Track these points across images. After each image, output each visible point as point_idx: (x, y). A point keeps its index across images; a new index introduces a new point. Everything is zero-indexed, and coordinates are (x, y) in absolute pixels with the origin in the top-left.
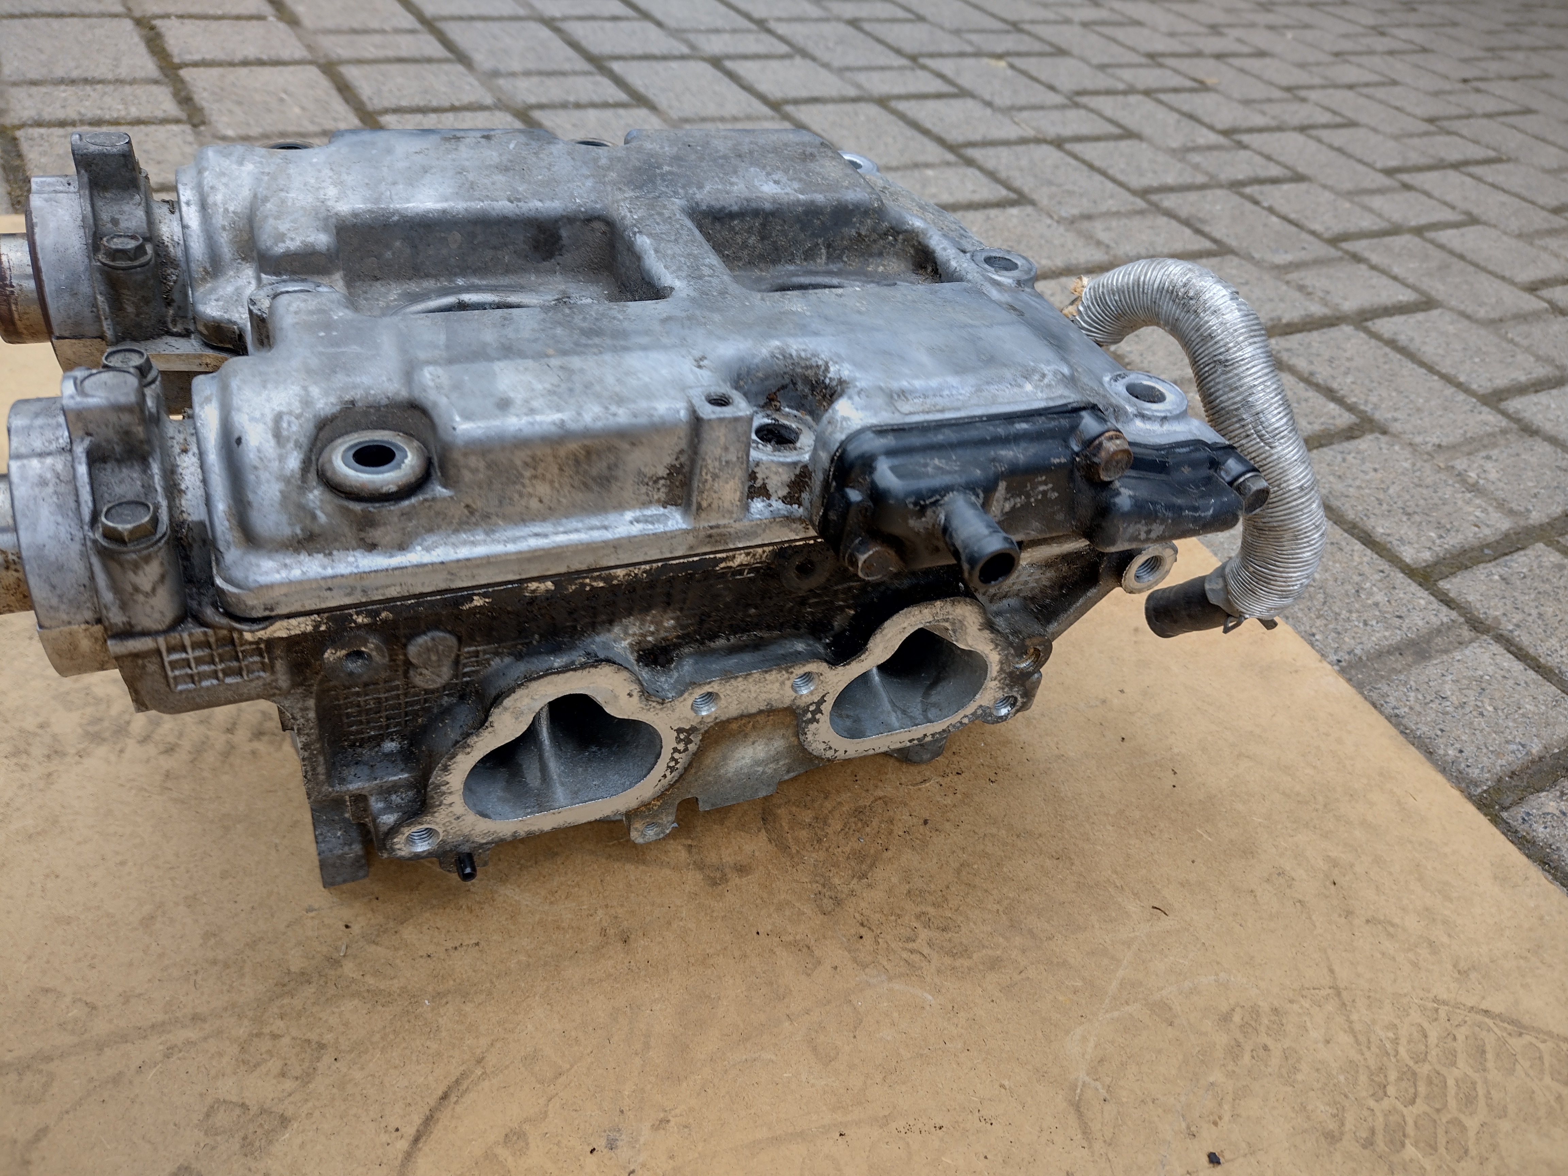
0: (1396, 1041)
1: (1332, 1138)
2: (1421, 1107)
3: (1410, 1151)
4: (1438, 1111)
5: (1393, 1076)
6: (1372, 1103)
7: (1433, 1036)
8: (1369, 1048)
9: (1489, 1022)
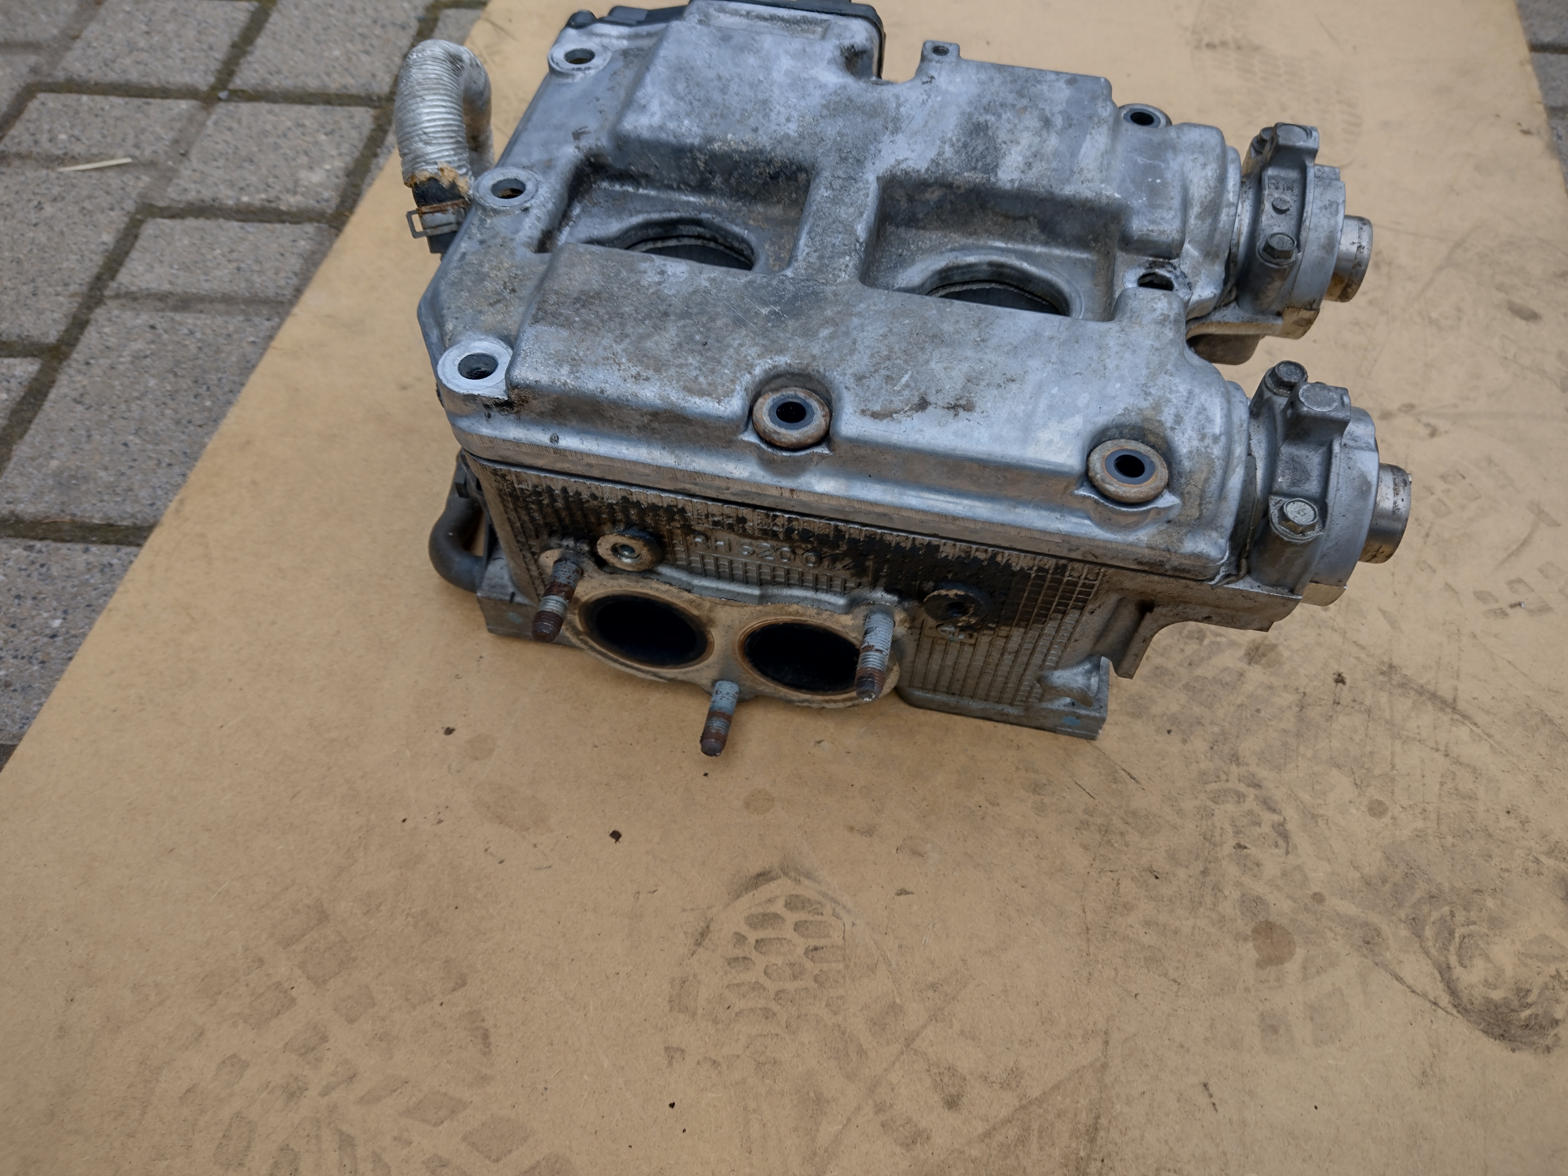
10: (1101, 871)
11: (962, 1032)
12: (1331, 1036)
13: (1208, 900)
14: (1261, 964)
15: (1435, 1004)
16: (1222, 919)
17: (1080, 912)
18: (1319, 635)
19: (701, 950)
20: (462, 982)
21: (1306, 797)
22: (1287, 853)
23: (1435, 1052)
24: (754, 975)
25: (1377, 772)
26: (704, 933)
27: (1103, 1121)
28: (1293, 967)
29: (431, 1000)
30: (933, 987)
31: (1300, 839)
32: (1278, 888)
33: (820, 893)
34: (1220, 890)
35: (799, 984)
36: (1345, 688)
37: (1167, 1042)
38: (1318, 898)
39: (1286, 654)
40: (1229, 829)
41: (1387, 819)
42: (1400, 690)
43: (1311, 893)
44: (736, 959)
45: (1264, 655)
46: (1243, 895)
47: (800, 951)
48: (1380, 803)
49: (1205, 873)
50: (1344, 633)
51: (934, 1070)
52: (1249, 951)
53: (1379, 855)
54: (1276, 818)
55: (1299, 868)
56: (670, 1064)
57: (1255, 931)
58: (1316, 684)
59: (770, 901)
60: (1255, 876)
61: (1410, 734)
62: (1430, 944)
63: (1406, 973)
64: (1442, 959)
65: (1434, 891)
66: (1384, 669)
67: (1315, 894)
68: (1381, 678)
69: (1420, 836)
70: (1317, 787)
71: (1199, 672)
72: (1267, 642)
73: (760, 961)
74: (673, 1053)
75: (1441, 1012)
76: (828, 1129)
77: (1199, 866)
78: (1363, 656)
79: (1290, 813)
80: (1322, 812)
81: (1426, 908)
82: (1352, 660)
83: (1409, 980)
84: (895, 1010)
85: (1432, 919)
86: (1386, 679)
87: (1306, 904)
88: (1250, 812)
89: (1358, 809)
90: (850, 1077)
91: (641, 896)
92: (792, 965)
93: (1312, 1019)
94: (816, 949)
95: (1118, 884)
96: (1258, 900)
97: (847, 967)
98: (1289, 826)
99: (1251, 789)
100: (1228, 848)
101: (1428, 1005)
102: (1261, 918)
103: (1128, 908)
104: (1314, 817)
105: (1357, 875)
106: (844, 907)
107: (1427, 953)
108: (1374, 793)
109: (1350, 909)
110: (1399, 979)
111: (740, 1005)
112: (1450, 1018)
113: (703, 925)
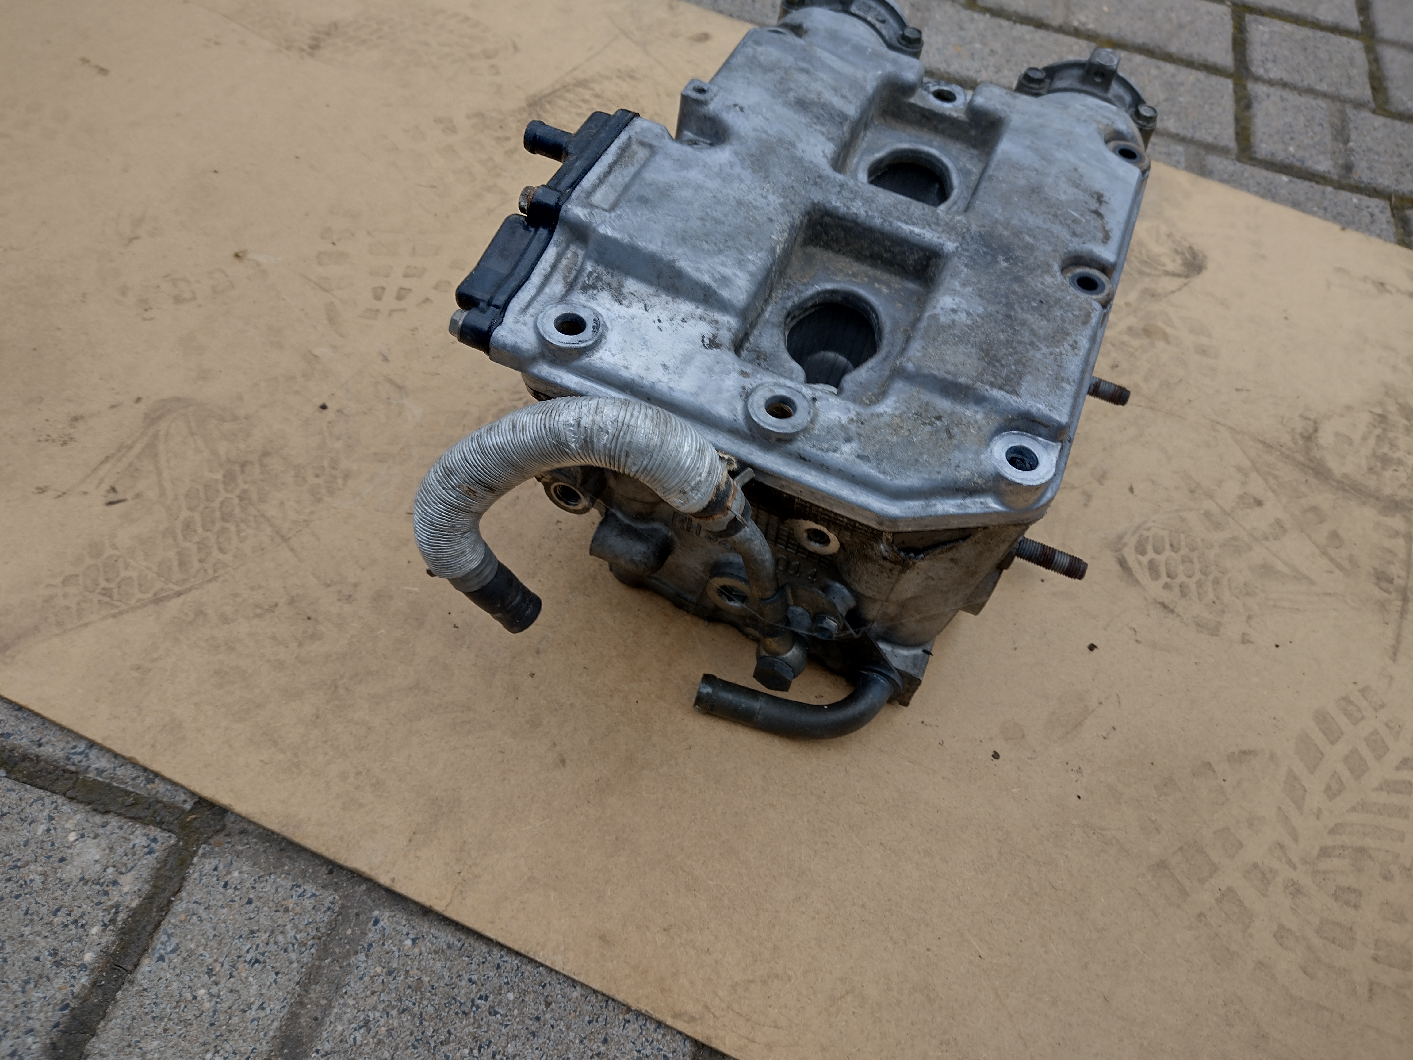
0: (238, 532)
2: (216, 504)
3: (219, 476)
4: (206, 508)
5: (237, 511)
6: (246, 486)
8: (255, 517)
11: (1218, 486)
12: (1207, 330)
14: (1168, 342)
15: (1185, 284)
16: (1141, 348)
19: (1176, 610)
20: (1208, 765)
23: (1211, 295)
24: (1192, 583)
26: (1164, 606)
27: (1260, 439)
28: (1169, 330)
29: (1222, 787)
30: (1192, 492)
33: (1133, 533)
35: (1196, 560)
37: (1215, 397)
44: (1181, 592)
47: (1174, 554)
51: (1242, 506)
52: (1160, 344)
56: (1252, 642)
59: (1140, 563)
62: (1153, 272)
63: (1169, 288)
64: (1161, 271)
73: (1182, 578)
74: (1245, 640)
76: (1280, 567)
83: (1174, 288)
84: (1207, 514)
90: (1250, 548)
91: (1139, 639)
92: (1183, 561)
93: (1197, 334)
94: (1172, 546)
97: (1183, 532)
101: (1186, 288)
102: (1141, 332)
103: (1138, 387)
106: (1143, 523)
107: (1158, 276)
110: (1173, 292)
111: (1211, 596)
113: (1158, 605)
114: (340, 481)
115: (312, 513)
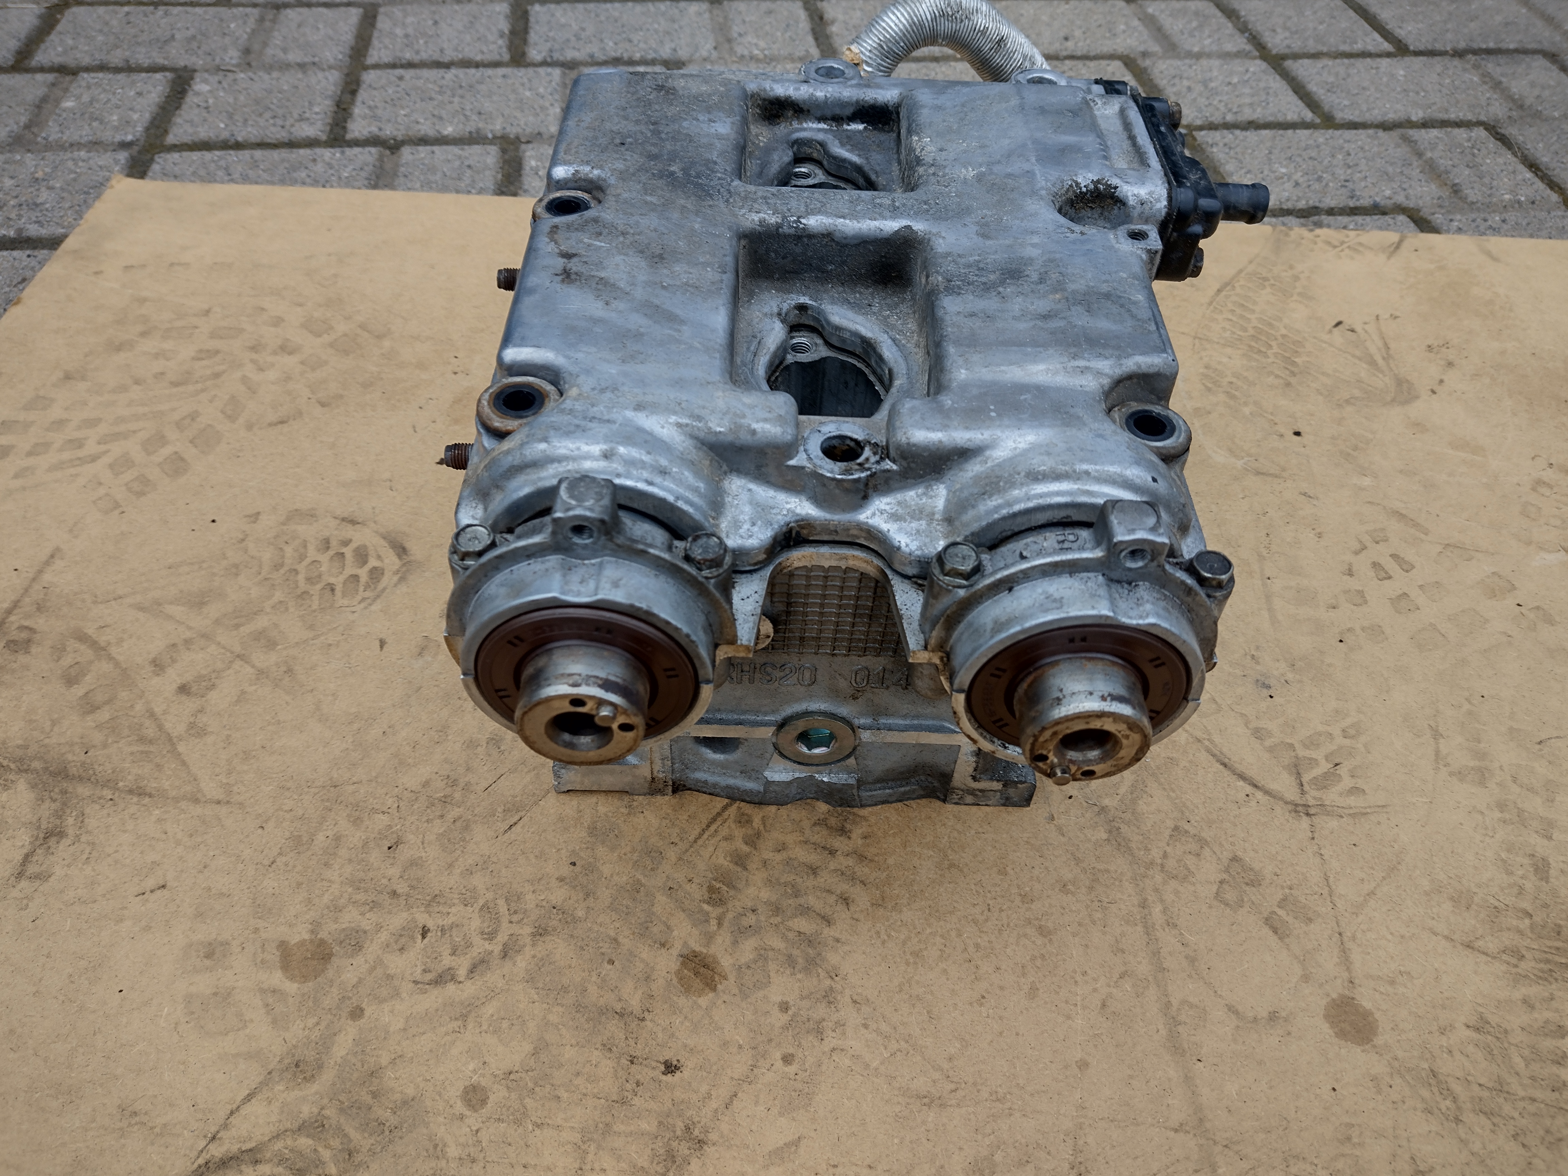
0: (1234, 333)
1: (1288, 384)
2: (1273, 343)
3: (1298, 361)
4: (1276, 339)
5: (1253, 344)
6: (1270, 360)
7: (1230, 317)
8: (1236, 344)
9: (1224, 293)
10: (399, 798)
11: (243, 692)
12: (193, 1013)
13: (361, 897)
14: (283, 945)
15: (214, 1138)
16: (339, 909)
17: (355, 779)
18: (740, 1047)
19: (338, 521)
20: (325, 405)
21: (489, 1010)
22: (416, 982)
23: (157, 1130)
24: (313, 555)
25: (528, 1101)
26: (353, 522)
28: (277, 978)
29: (313, 393)
30: (289, 671)
31: (434, 998)
32: (373, 969)
33: (385, 588)
34: (371, 909)
35: (302, 582)
36: (657, 1074)
37: (212, 854)
38: (357, 1013)
39: (704, 1001)
40: (448, 921)
41: (460, 1107)
42: (662, 1151)
43: (364, 1006)
44: (328, 542)
45: (696, 974)
46: (365, 932)
47: (332, 580)
48: (484, 1102)
49: (394, 894)
50: (748, 1080)
51: (213, 676)
52: (299, 934)
53: (410, 1091)
54: (462, 973)
55: (396, 994)
56: (246, 516)
57: (322, 942)
58: (660, 1035)
59: (379, 557)
60: (387, 946)
61: (590, 1157)
62: (289, 1142)
63: (256, 1108)
64: (268, 1155)
65: (358, 1158)
66: (696, 1132)
67: (362, 1010)
68: (680, 1125)
69: (437, 1150)
70: (505, 1024)
71: (661, 899)
72: (717, 978)
73: (324, 558)
74: (255, 517)
75: (203, 1143)
76: (176, 610)
77: (402, 888)
78: (714, 1104)
79: (470, 989)
80: (470, 1026)
81: (336, 1143)
82: (704, 1088)
83: (247, 1109)
84: (271, 645)
85: (320, 1149)
86: (679, 1133)
87: (349, 998)
88: (469, 945)
89: (475, 1071)
90: (217, 622)
91: (388, 483)
92: (320, 576)
93: (215, 994)
94: (333, 590)
95: (383, 813)
96: (358, 947)
97: (315, 611)
98: (451, 987)
99: (501, 947)
100: (422, 918)
101: (213, 1129)
102: (336, 949)
103: (357, 822)
104: (464, 1017)
105: (384, 1061)
106: (370, 605)
107: (277, 1137)
108: (498, 1094)
109: (342, 1047)
110: (249, 1098)
111: (289, 551)
112: (194, 1154)
113: (360, 520)
114: (1210, 385)
115: (1201, 358)
